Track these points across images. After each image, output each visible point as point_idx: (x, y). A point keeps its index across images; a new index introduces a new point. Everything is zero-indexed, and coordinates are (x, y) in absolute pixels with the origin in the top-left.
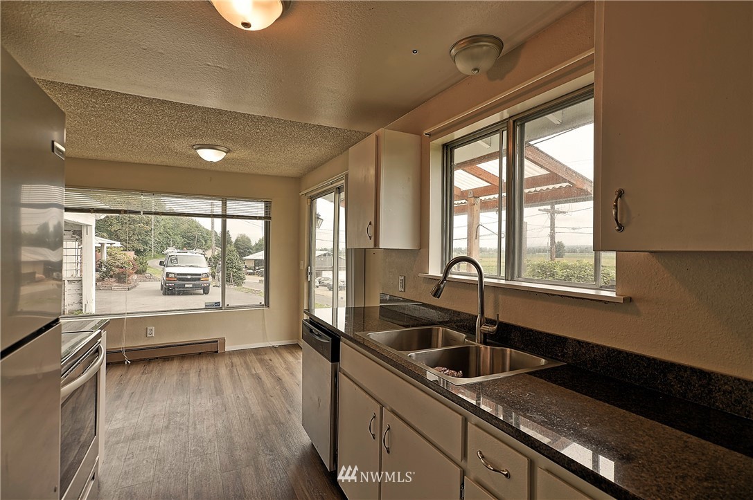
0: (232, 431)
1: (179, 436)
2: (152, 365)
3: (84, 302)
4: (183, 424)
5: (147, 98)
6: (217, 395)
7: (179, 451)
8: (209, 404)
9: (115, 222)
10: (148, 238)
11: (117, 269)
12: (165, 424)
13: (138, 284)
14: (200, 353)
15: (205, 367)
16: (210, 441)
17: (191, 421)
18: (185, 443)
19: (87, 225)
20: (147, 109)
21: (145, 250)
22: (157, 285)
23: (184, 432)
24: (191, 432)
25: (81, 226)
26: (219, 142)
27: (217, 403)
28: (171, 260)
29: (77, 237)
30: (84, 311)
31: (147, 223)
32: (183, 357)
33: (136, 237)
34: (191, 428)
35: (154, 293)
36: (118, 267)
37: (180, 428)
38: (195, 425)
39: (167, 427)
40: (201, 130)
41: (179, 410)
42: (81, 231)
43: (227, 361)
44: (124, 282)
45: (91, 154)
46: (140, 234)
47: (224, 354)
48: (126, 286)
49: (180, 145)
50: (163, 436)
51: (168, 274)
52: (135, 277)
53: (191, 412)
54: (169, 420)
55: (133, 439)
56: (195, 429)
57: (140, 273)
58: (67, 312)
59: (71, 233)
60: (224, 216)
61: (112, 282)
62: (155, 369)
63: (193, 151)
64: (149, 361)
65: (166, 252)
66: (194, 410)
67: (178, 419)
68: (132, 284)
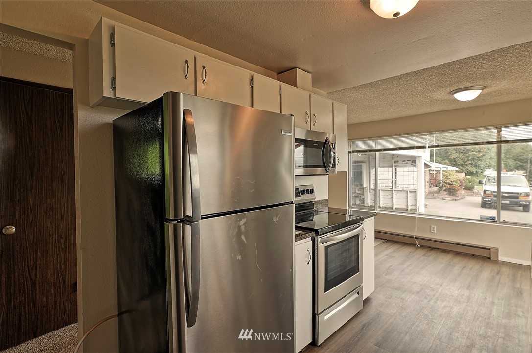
0: (463, 318)
1: (422, 301)
2: (432, 252)
3: (418, 205)
4: (429, 296)
5: (396, 76)
6: (468, 289)
7: (416, 309)
8: (456, 292)
9: (454, 152)
10: (479, 163)
11: (448, 186)
12: (418, 290)
13: (464, 197)
14: (473, 255)
15: (471, 266)
16: (441, 315)
17: (436, 296)
18: (423, 307)
19: (419, 157)
20: (401, 82)
21: (477, 172)
22: (479, 200)
23: (427, 300)
24: (432, 303)
25: (416, 157)
26: (468, 84)
27: (463, 295)
28: (489, 180)
29: (414, 164)
30: (417, 210)
31: (479, 151)
32: (457, 254)
33: (470, 162)
34: (433, 301)
35: (474, 205)
36: (449, 184)
37: (425, 297)
38: (437, 300)
39: (418, 293)
40: (447, 81)
41: (432, 286)
42: (416, 161)
43: (496, 268)
44: (453, 195)
45: (395, 116)
46: (473, 159)
47: (497, 262)
48: (453, 198)
49: (441, 95)
50: (413, 296)
51: (485, 191)
52: (463, 192)
53: (440, 291)
54: (422, 289)
55: (396, 289)
56: (435, 302)
57: (469, 190)
58: (409, 210)
59: (411, 162)
60: (499, 142)
61: (444, 194)
62: (433, 255)
63: (452, 96)
64: (432, 249)
65: (485, 173)
66: (442, 291)
67: (428, 291)
68: (460, 197)
